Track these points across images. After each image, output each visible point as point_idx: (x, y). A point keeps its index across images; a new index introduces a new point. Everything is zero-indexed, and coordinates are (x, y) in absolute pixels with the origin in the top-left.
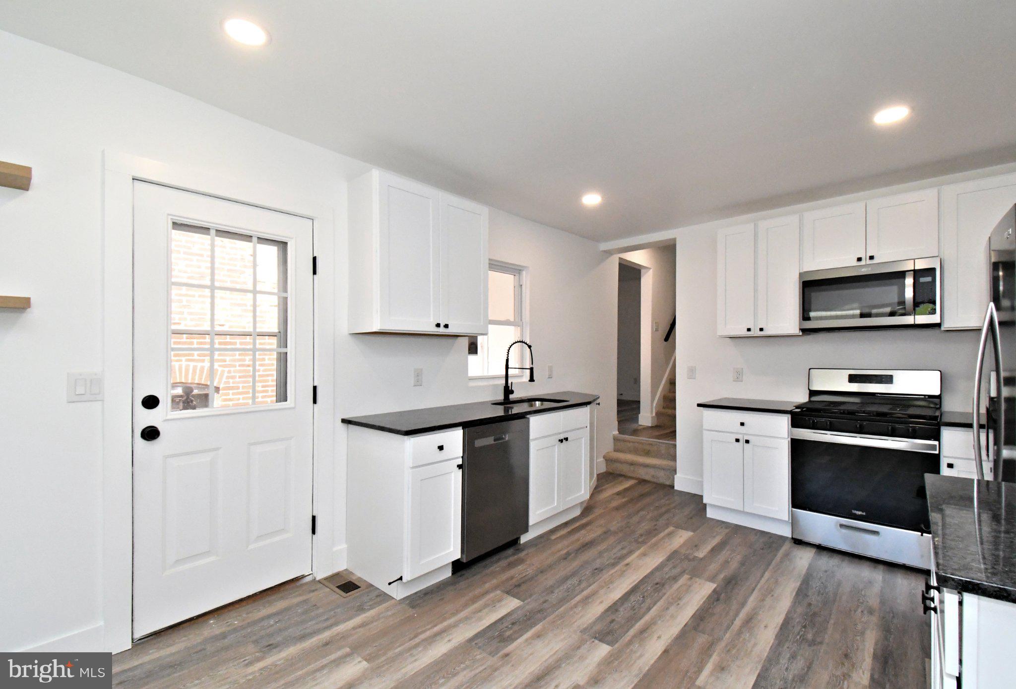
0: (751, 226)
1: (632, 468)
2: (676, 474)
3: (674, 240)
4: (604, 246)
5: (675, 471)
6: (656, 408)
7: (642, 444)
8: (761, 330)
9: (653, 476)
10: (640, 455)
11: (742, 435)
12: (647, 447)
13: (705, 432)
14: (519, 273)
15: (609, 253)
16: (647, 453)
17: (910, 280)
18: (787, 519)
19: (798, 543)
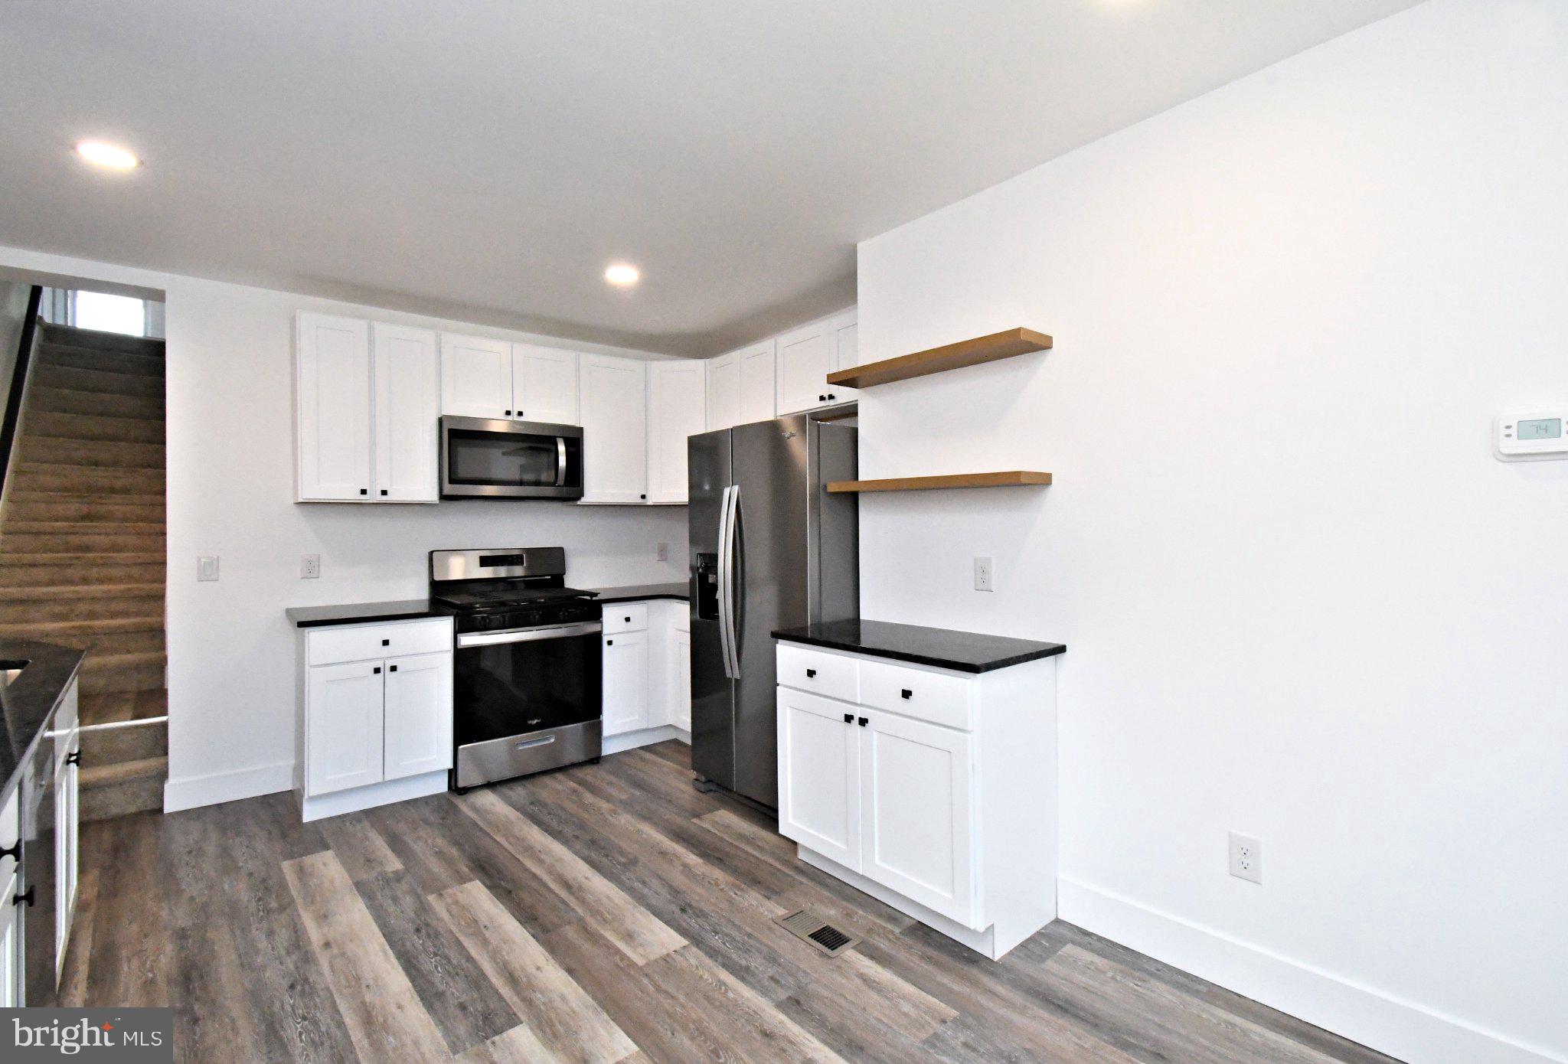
0: (363, 325)
2: (165, 781)
5: (163, 777)
8: (384, 493)
11: (386, 660)
13: (311, 672)
17: (562, 448)
18: (450, 766)
19: (464, 791)
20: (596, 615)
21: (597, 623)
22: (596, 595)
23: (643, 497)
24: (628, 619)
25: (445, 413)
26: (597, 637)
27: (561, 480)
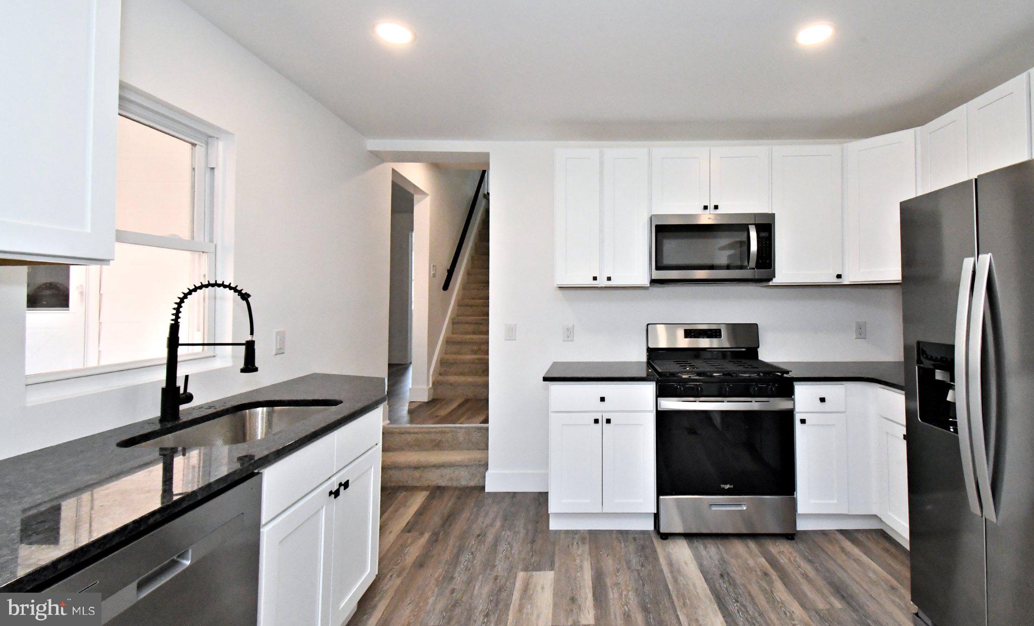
1: (417, 474)
2: (487, 469)
3: (487, 155)
4: (374, 144)
5: (486, 466)
6: (433, 376)
7: (429, 433)
8: (609, 279)
9: (451, 479)
10: (427, 450)
11: (602, 413)
12: (438, 437)
13: (552, 415)
14: (207, 144)
15: (379, 157)
16: (438, 446)
17: (753, 235)
18: (653, 510)
19: (665, 536)
20: (787, 391)
21: (789, 400)
22: (787, 372)
23: (839, 276)
24: (823, 400)
25: (654, 213)
26: (789, 415)
27: (753, 263)
